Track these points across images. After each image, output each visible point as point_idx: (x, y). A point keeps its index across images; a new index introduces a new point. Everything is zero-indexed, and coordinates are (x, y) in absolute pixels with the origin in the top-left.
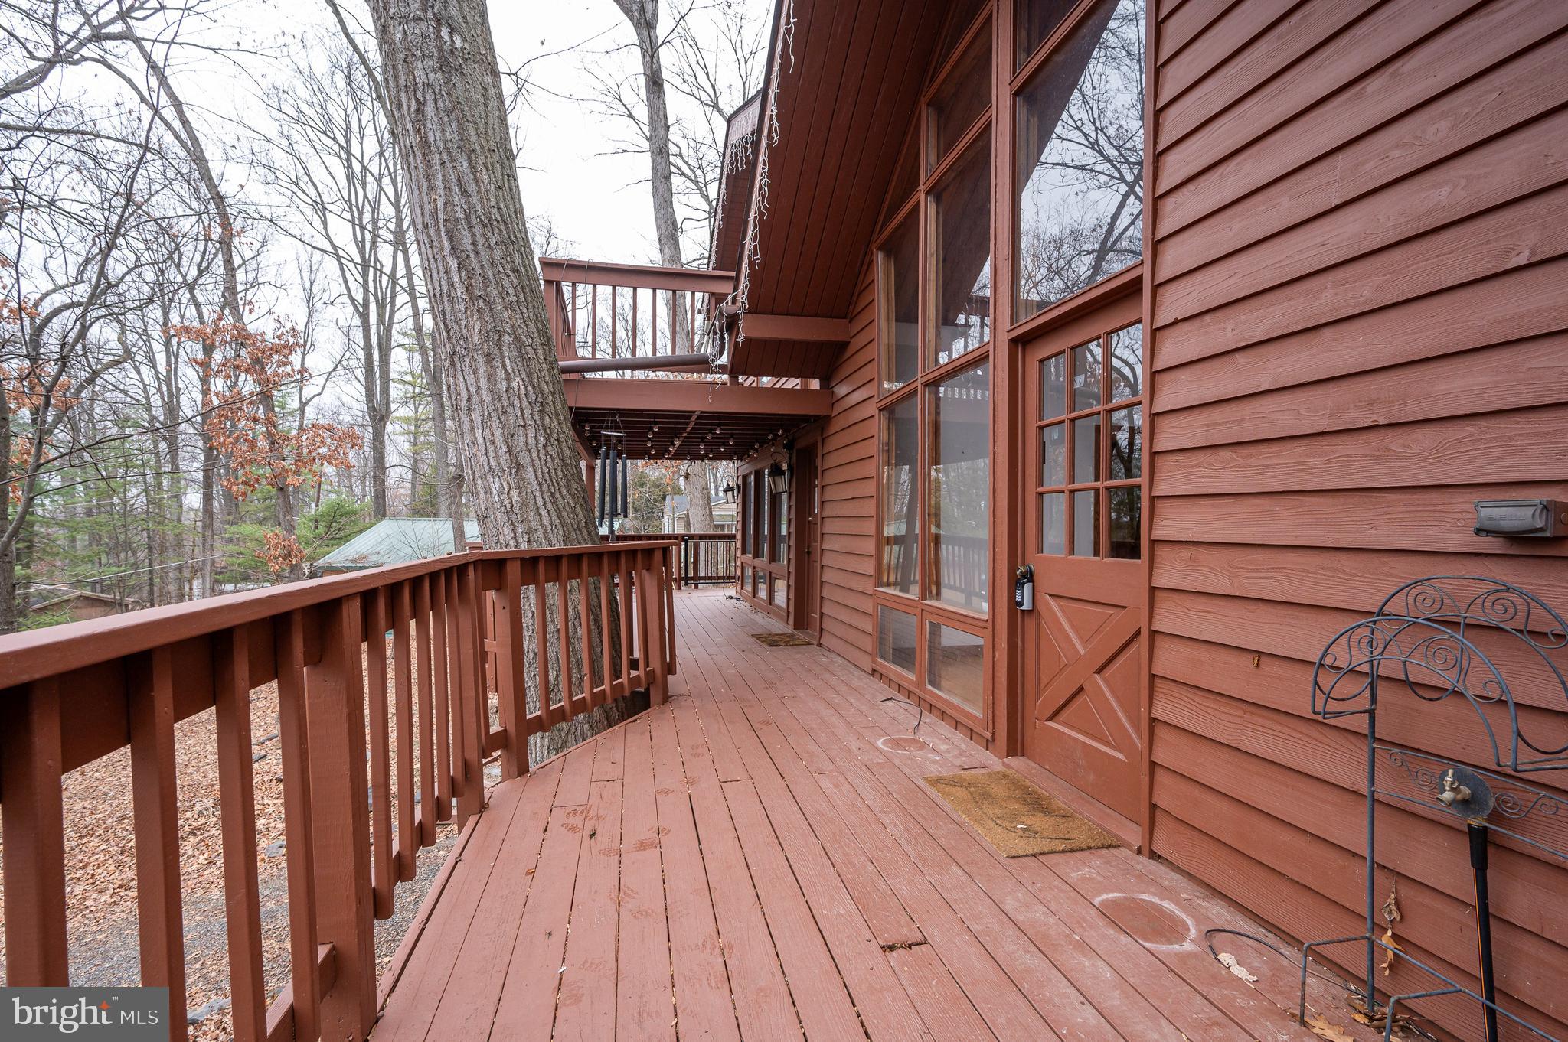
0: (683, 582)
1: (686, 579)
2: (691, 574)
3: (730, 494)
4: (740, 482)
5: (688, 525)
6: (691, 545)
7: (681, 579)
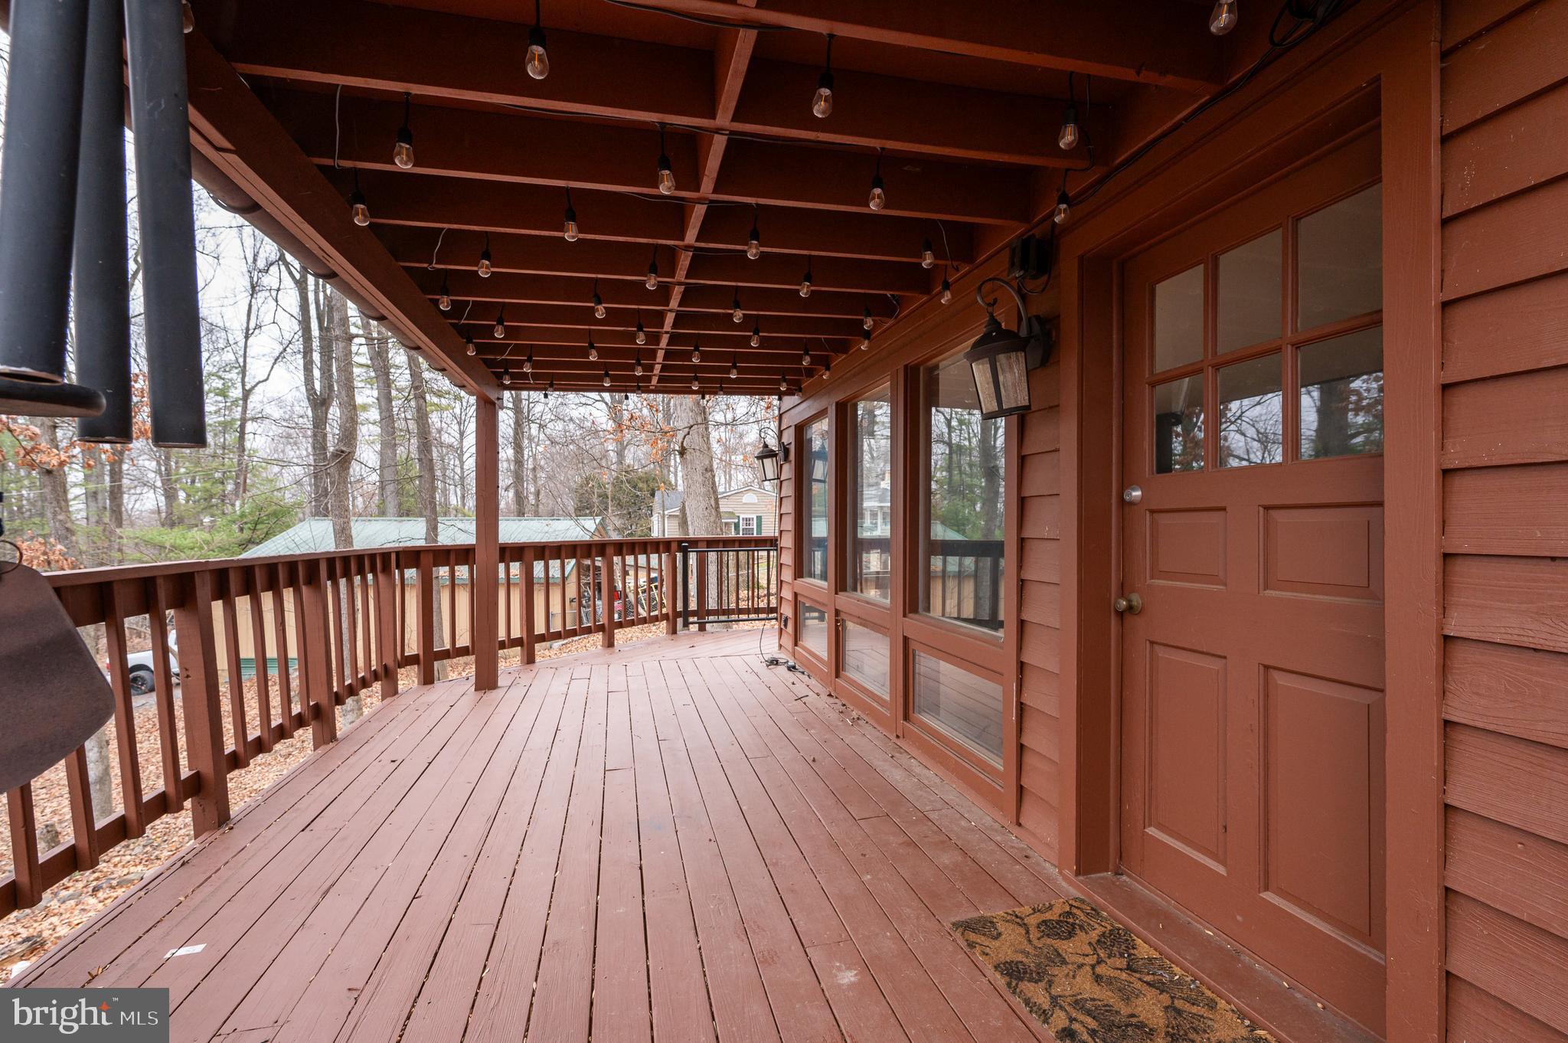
0: (680, 621)
1: (686, 614)
2: (693, 605)
3: (768, 462)
4: (789, 437)
5: (684, 523)
6: (693, 559)
7: (677, 615)
